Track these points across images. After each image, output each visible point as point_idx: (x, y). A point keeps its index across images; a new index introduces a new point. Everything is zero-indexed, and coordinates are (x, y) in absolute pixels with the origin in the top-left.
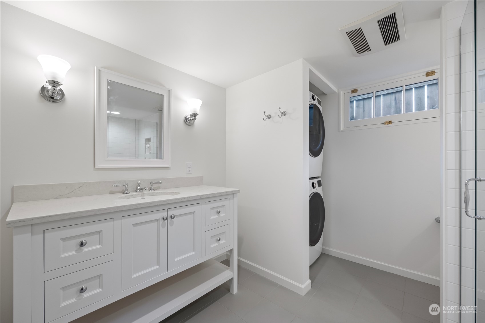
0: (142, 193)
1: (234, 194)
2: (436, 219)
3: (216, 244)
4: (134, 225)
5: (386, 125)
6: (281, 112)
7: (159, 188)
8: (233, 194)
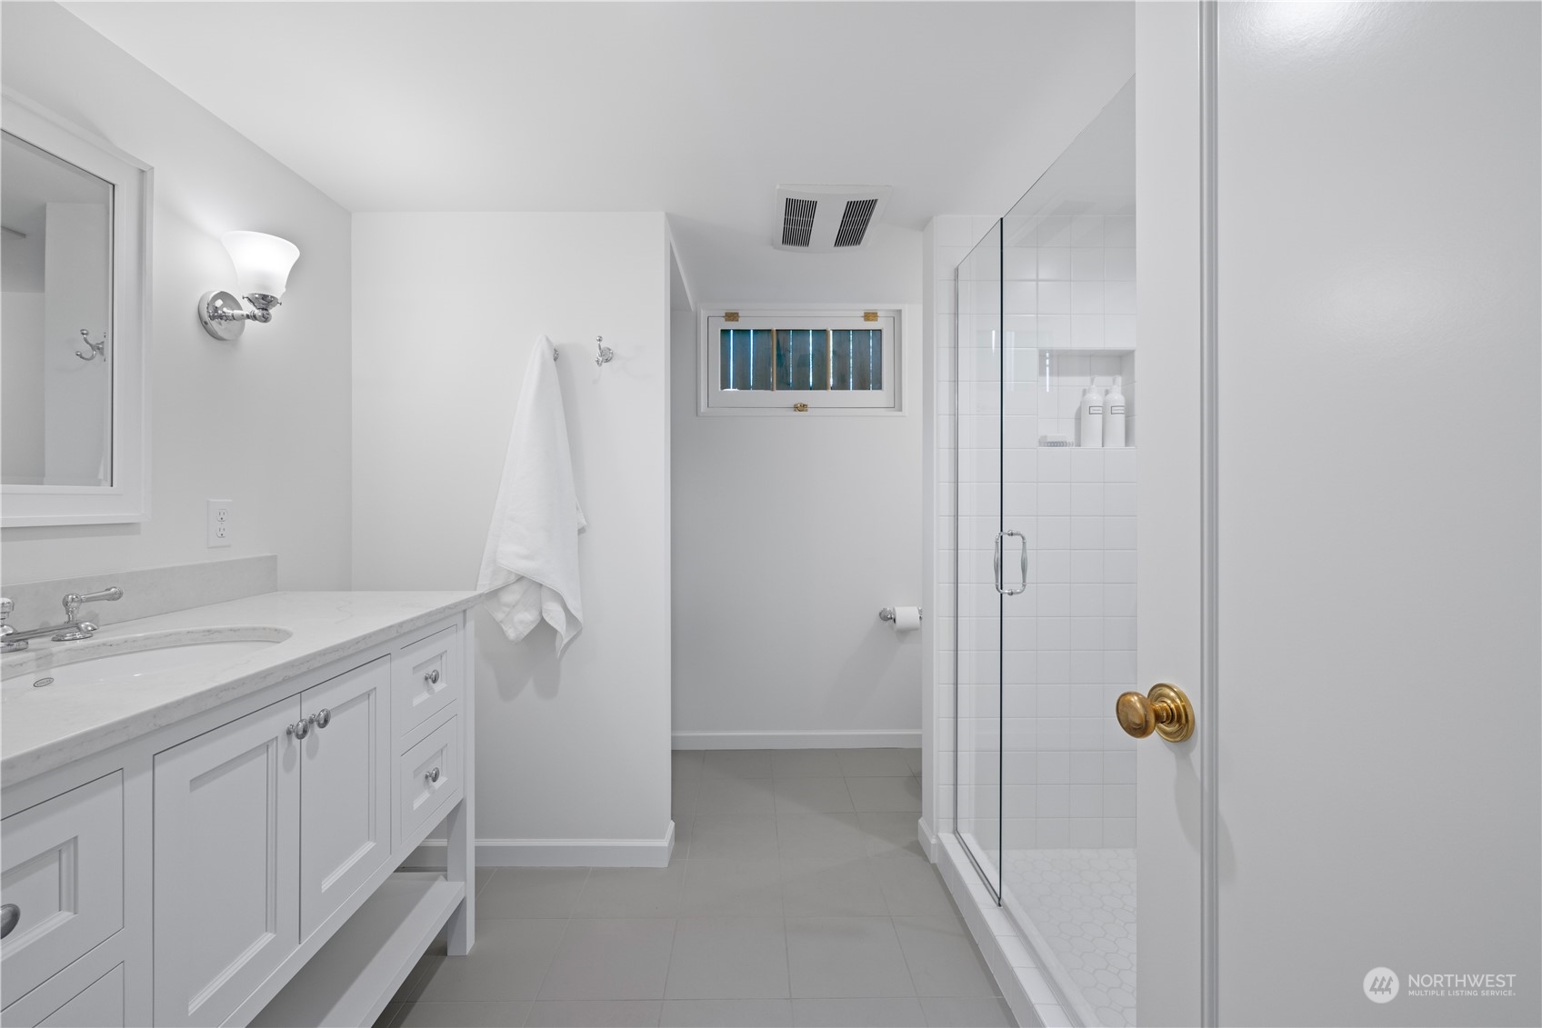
1: (468, 611)
2: (880, 614)
3: (426, 795)
4: (196, 782)
5: (798, 413)
6: (602, 347)
8: (465, 611)
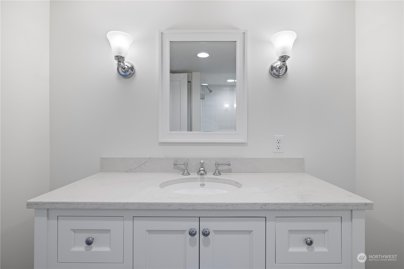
0: (202, 176)
1: (353, 212)
4: (150, 231)
7: (229, 171)
8: (352, 210)
